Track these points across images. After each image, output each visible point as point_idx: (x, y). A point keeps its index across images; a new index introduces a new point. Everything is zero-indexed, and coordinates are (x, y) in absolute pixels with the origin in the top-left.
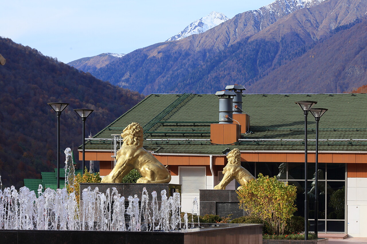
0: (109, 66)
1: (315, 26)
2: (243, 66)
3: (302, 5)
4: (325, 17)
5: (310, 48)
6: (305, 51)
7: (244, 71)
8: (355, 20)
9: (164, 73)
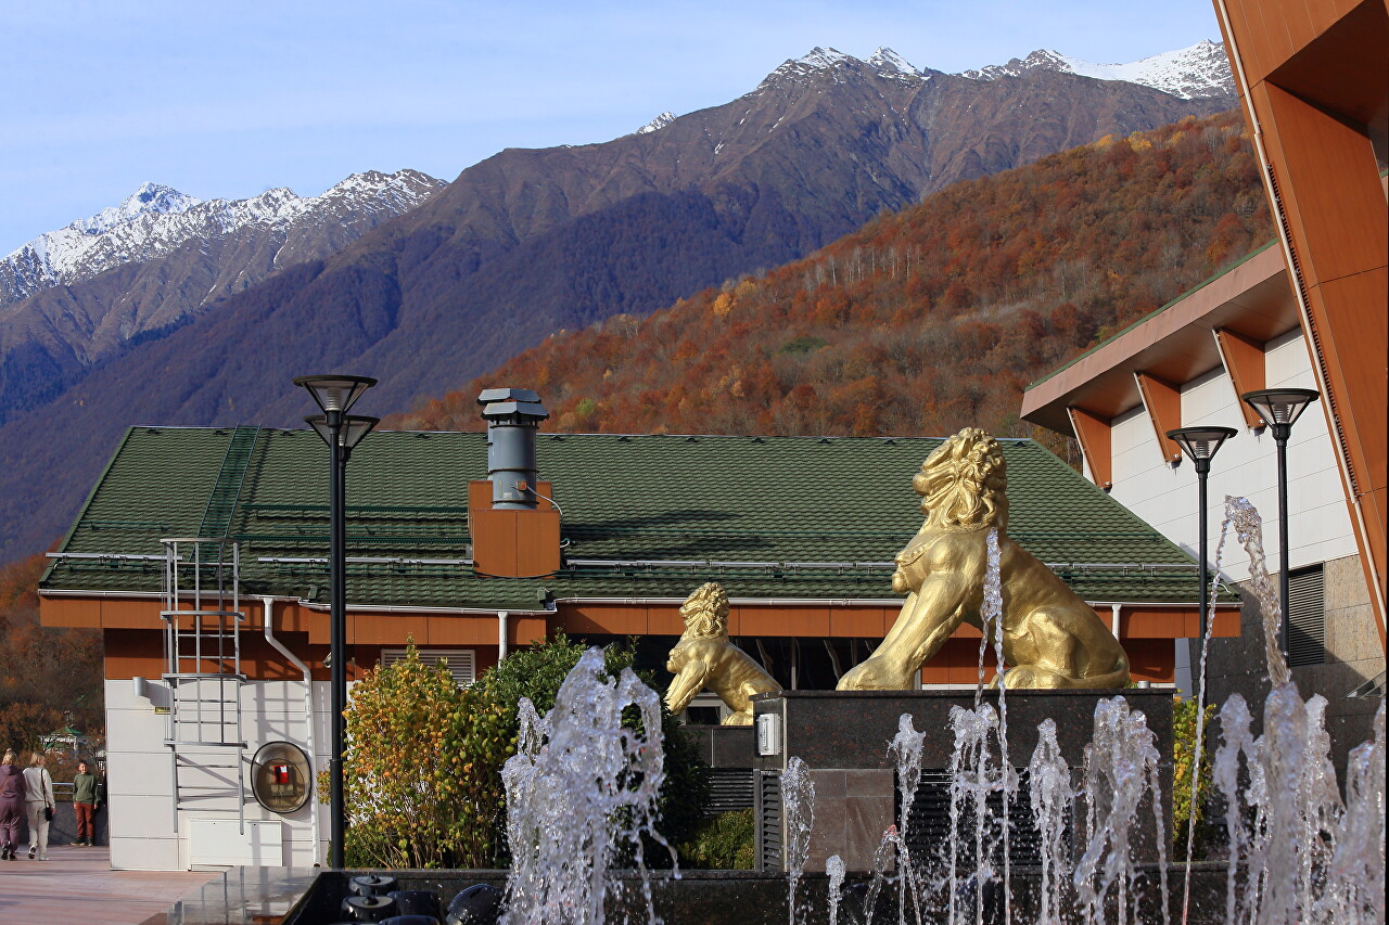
1: (84, 329)
3: (53, 278)
4: (107, 309)
5: (74, 382)
6: (60, 388)
8: (178, 318)
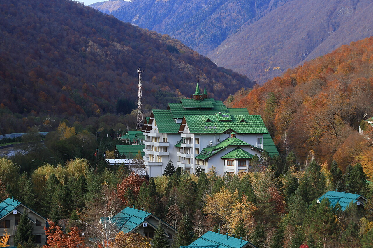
0: (121, 9)
9: (170, 15)
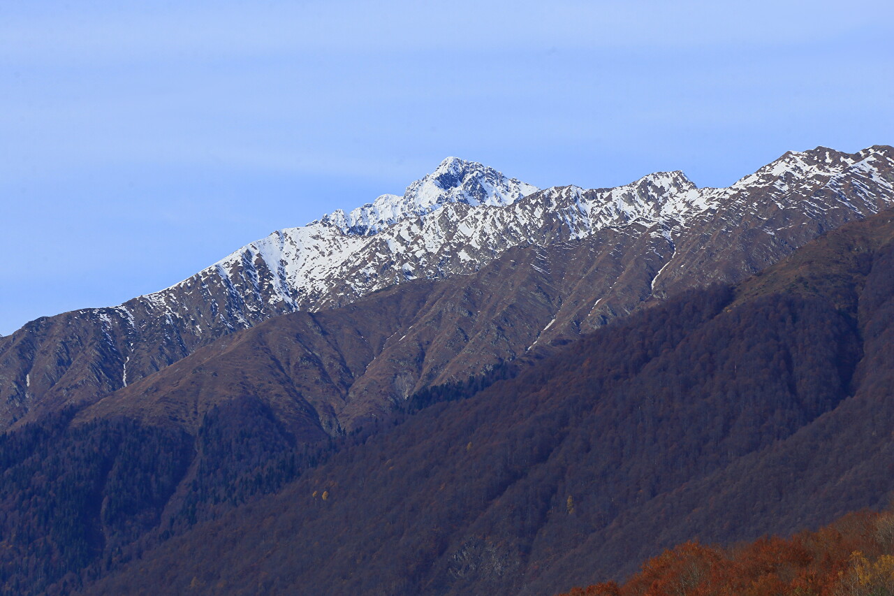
1: (335, 380)
2: (43, 519)
3: (290, 300)
4: (375, 351)
5: (314, 463)
6: (291, 472)
7: (45, 541)
8: (490, 368)
